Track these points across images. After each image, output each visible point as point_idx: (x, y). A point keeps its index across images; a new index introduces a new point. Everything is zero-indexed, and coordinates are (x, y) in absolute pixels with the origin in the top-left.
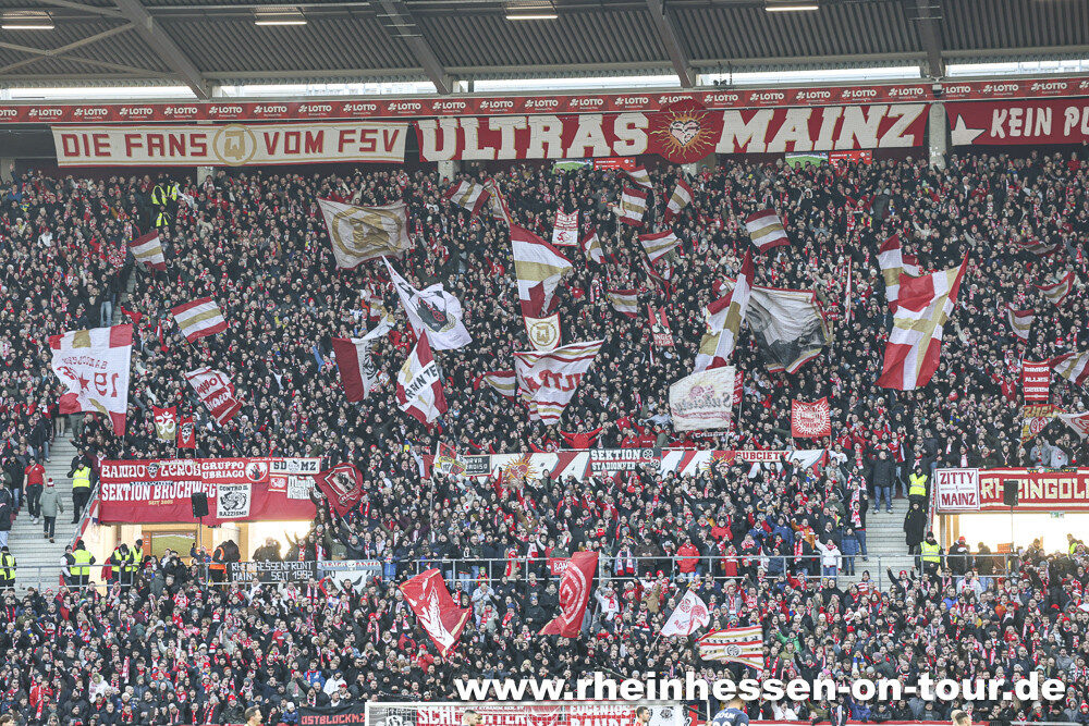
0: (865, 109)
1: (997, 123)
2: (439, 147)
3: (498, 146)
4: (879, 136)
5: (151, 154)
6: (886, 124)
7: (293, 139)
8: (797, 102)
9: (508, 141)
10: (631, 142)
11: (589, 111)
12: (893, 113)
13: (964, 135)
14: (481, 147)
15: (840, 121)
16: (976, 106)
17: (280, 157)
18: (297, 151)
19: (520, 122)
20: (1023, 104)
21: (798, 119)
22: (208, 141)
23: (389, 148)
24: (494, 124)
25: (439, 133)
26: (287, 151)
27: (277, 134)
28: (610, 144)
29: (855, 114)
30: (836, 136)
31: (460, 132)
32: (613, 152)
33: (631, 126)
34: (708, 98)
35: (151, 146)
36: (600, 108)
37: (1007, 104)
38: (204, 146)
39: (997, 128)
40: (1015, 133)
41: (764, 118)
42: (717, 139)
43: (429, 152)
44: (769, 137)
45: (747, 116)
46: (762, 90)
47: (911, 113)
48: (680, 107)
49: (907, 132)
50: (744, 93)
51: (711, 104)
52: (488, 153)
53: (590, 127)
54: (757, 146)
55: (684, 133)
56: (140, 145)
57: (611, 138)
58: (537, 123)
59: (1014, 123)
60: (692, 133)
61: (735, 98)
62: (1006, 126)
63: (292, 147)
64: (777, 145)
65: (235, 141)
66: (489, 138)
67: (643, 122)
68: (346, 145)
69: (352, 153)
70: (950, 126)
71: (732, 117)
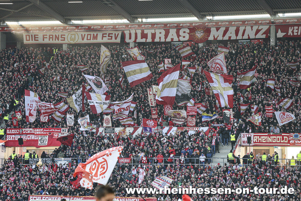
0: (252, 27)
1: (290, 31)
2: (130, 38)
3: (147, 38)
4: (256, 35)
5: (49, 40)
6: (258, 31)
7: (89, 36)
8: (232, 25)
9: (150, 37)
10: (184, 37)
11: (173, 27)
12: (260, 28)
13: (280, 35)
14: (142, 38)
15: (244, 31)
16: (284, 26)
17: (85, 41)
18: (90, 39)
19: (153, 31)
20: (298, 25)
21: (232, 30)
22: (66, 37)
23: (116, 39)
24: (146, 32)
25: (130, 34)
26: (87, 39)
27: (85, 35)
28: (178, 38)
29: (248, 28)
30: (243, 35)
31: (136, 34)
32: (179, 39)
33: (184, 32)
34: (207, 24)
35: (50, 38)
36: (176, 27)
37: (293, 25)
38: (64, 38)
39: (290, 33)
40: (295, 34)
41: (222, 29)
42: (209, 36)
43: (127, 40)
44: (224, 35)
45: (218, 29)
46: (222, 21)
47: (265, 28)
48: (199, 27)
49: (264, 34)
50: (217, 22)
51: (207, 26)
52: (144, 40)
53: (173, 32)
54: (220, 38)
55: (199, 35)
56: (47, 38)
57: (179, 36)
58: (158, 31)
59: (295, 31)
60: (202, 34)
61: (214, 24)
62: (293, 32)
63: (89, 38)
64: (226, 38)
65: (73, 36)
66: (144, 36)
67: (188, 31)
68: (104, 38)
69: (106, 40)
70: (276, 32)
71: (213, 30)
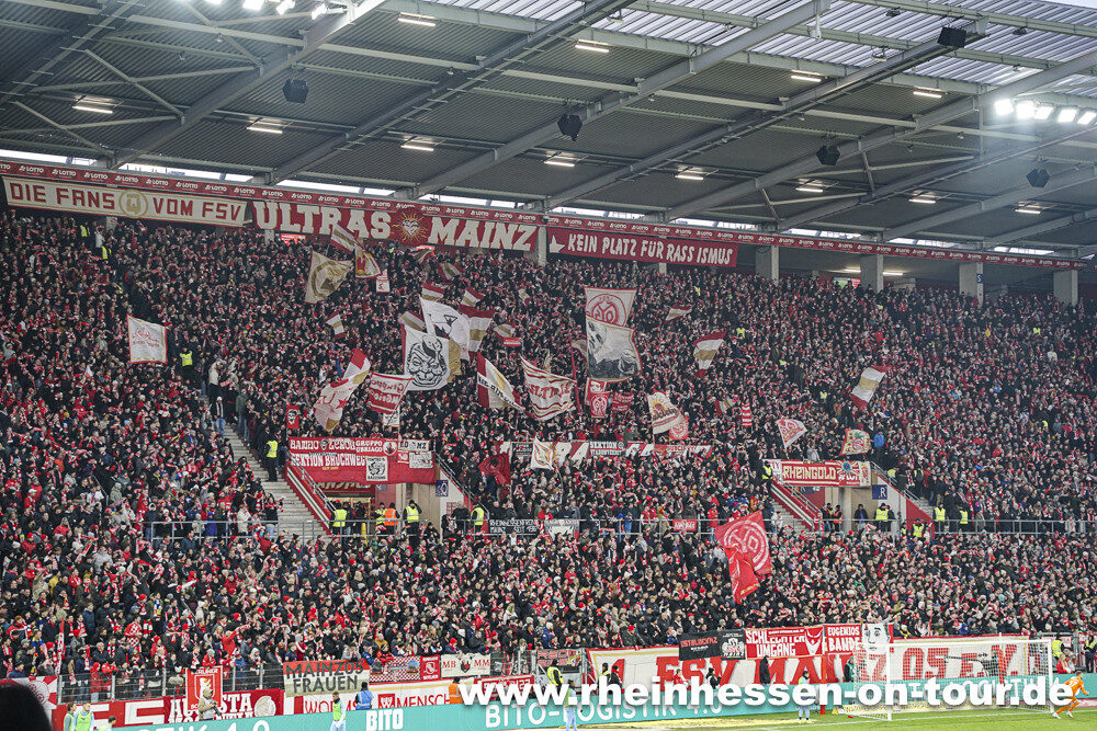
0: (507, 226)
1: (571, 241)
2: (267, 220)
3: (303, 225)
4: (514, 242)
5: (75, 204)
6: (517, 235)
7: (172, 205)
8: (472, 216)
9: (309, 220)
10: (380, 231)
11: (357, 207)
12: (520, 230)
13: (555, 247)
14: (292, 223)
15: (494, 230)
16: (561, 231)
17: (164, 216)
18: (175, 213)
19: (315, 210)
20: (584, 233)
21: (472, 226)
22: (116, 199)
23: (234, 218)
24: (300, 209)
25: (266, 210)
26: (169, 212)
27: (162, 200)
28: (369, 231)
29: (500, 227)
30: (491, 240)
31: (279, 212)
32: (370, 236)
33: (381, 220)
34: (425, 208)
35: (75, 198)
36: (363, 206)
37: (576, 232)
38: (112, 202)
39: (571, 246)
40: (580, 249)
41: (454, 223)
42: (428, 234)
43: (260, 222)
44: (456, 237)
45: (445, 222)
46: (453, 206)
47: (529, 230)
48: (409, 211)
49: (527, 242)
50: (443, 207)
51: (425, 212)
52: (296, 229)
53: (357, 217)
54: (450, 241)
55: (410, 228)
56: (67, 197)
57: (370, 227)
58: (326, 211)
59: (580, 243)
60: (415, 228)
61: (438, 210)
62: (575, 244)
63: (172, 209)
64: (461, 242)
65: (134, 200)
66: (297, 218)
67: (388, 218)
68: (207, 213)
69: (211, 218)
70: (549, 242)
71: (437, 221)
